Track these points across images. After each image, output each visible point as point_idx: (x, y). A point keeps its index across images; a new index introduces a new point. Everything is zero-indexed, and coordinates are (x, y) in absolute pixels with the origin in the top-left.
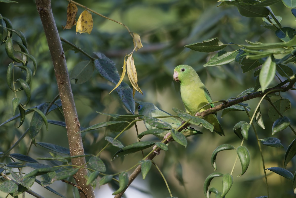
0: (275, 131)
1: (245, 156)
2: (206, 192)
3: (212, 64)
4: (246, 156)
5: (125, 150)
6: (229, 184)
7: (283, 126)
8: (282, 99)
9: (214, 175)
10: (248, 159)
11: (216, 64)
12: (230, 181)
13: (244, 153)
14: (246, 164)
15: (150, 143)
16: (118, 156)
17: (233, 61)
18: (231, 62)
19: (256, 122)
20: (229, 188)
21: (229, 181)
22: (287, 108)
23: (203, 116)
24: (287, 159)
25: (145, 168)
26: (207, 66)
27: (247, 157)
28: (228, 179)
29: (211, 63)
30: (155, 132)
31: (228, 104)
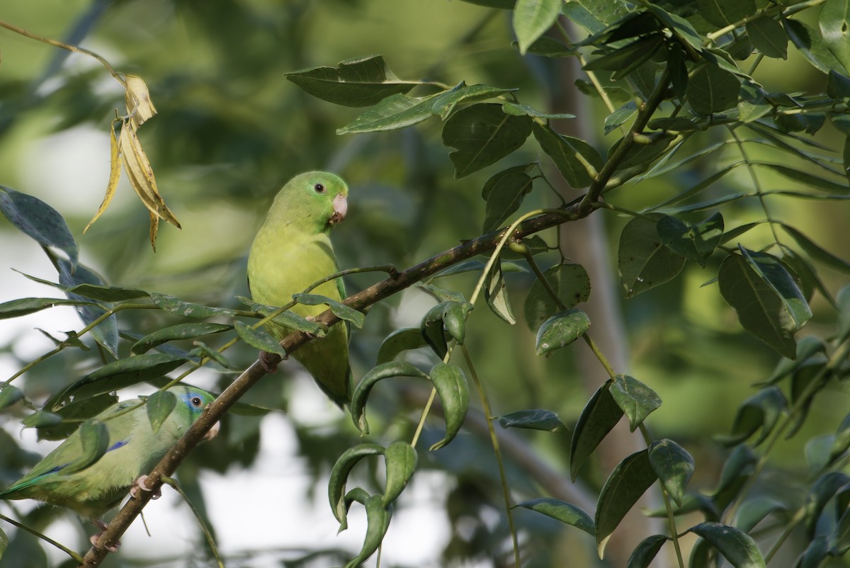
0: (545, 344)
1: (455, 387)
2: (337, 503)
3: (361, 127)
4: (459, 386)
5: (95, 379)
6: (405, 466)
7: (569, 332)
8: (564, 263)
9: (359, 449)
10: (463, 397)
11: (373, 127)
12: (407, 458)
13: (452, 378)
14: (457, 410)
15: (172, 357)
16: (74, 399)
17: (424, 120)
18: (419, 122)
19: (487, 301)
20: (406, 478)
21: (405, 459)
22: (578, 296)
23: (326, 323)
24: (577, 452)
25: (159, 405)
26: (347, 132)
27: (460, 390)
28: (402, 452)
29: (360, 125)
30: (185, 331)
31: (401, 279)
